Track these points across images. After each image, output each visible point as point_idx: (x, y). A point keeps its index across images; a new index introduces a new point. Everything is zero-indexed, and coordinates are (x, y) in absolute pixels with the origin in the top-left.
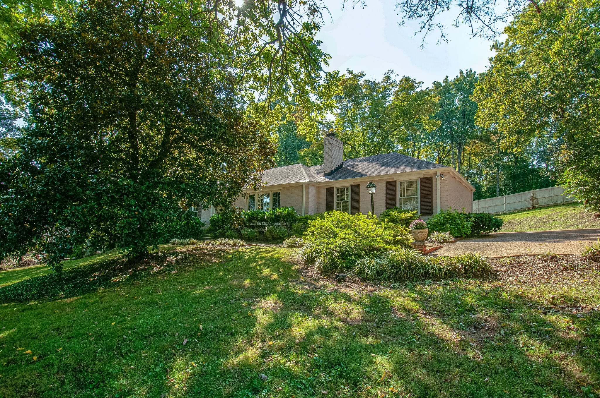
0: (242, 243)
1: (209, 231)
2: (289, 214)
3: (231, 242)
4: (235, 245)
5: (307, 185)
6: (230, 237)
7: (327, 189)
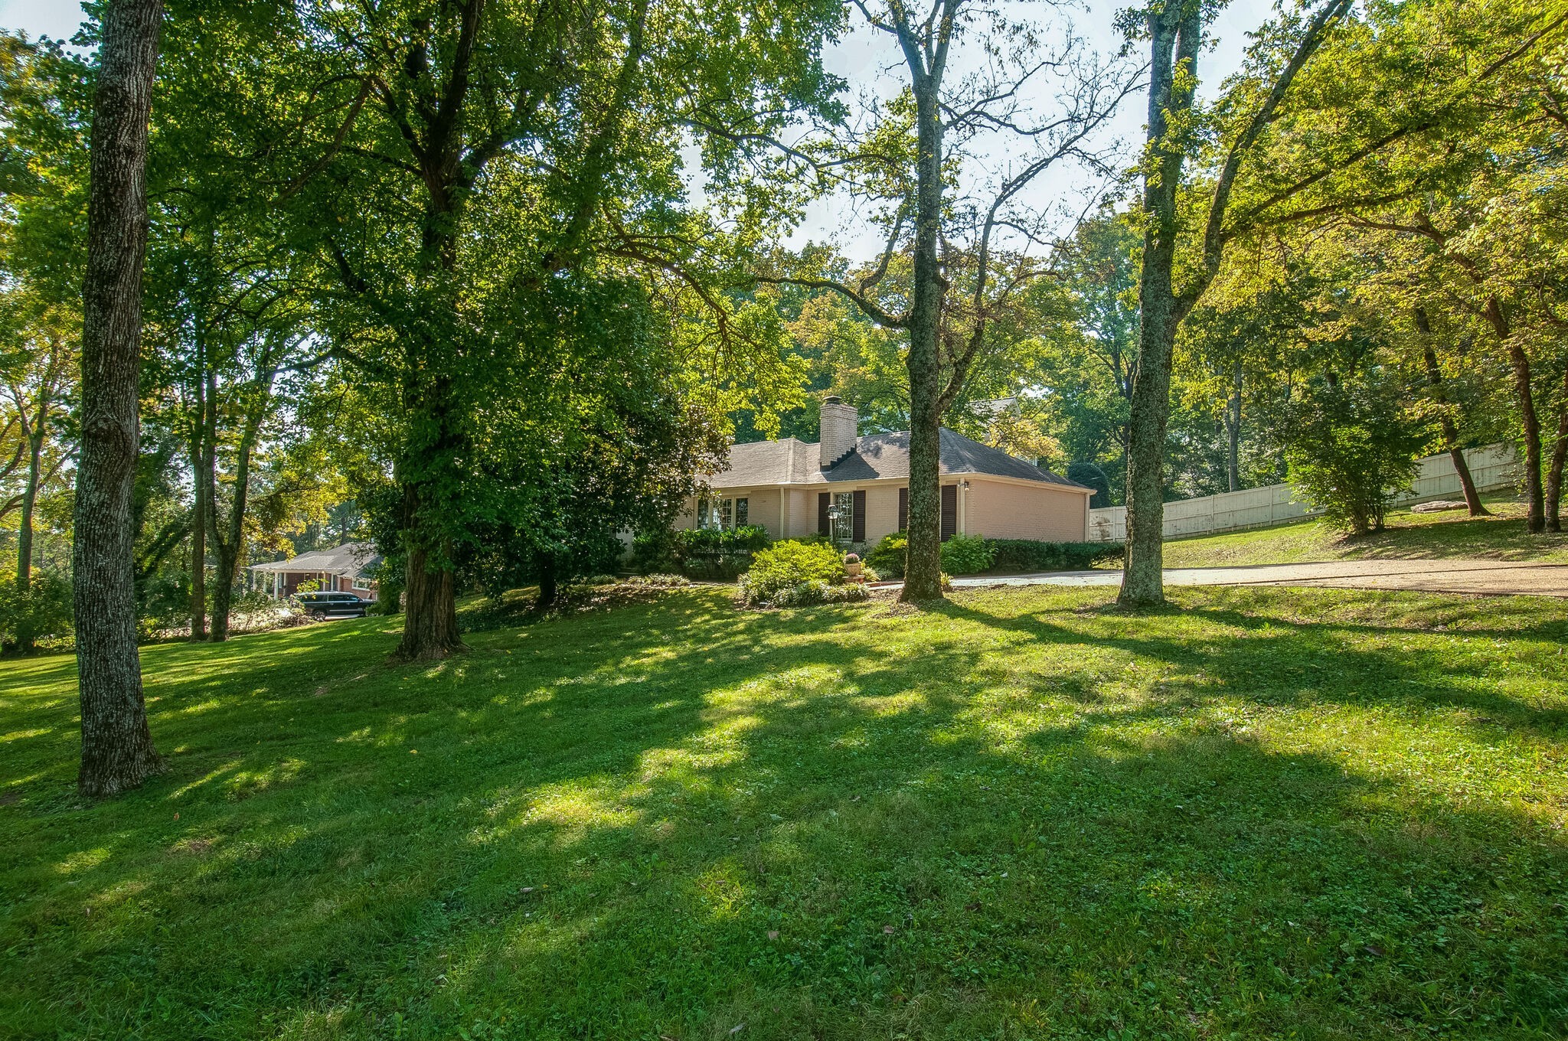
0: (683, 580)
1: (633, 562)
2: (755, 536)
3: (669, 579)
4: (674, 584)
5: (788, 489)
6: (667, 572)
7: (820, 495)
